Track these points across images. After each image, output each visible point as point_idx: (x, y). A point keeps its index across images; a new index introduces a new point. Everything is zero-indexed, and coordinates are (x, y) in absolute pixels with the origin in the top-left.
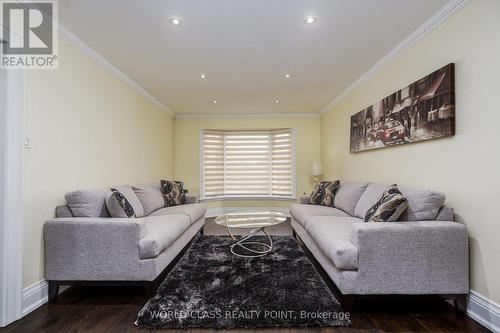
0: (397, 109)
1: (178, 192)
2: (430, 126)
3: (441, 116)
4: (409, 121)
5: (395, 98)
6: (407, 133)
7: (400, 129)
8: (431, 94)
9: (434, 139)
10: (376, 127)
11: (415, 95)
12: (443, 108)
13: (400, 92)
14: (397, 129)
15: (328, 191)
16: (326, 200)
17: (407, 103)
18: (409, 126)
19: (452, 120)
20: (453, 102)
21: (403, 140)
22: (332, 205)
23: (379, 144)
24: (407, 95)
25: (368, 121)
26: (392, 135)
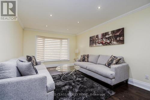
0: (107, 36)
1: (34, 60)
2: (118, 41)
3: (121, 39)
4: (111, 39)
5: (106, 34)
6: (111, 42)
7: (108, 41)
8: (118, 34)
9: (119, 44)
10: (100, 40)
11: (113, 33)
12: (121, 37)
13: (108, 32)
14: (107, 41)
15: (86, 57)
16: (86, 60)
17: (111, 35)
18: (111, 41)
19: (123, 40)
20: (123, 36)
21: (109, 44)
22: (88, 61)
23: (101, 45)
24: (111, 33)
25: (97, 39)
26: (105, 43)
